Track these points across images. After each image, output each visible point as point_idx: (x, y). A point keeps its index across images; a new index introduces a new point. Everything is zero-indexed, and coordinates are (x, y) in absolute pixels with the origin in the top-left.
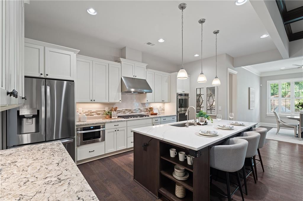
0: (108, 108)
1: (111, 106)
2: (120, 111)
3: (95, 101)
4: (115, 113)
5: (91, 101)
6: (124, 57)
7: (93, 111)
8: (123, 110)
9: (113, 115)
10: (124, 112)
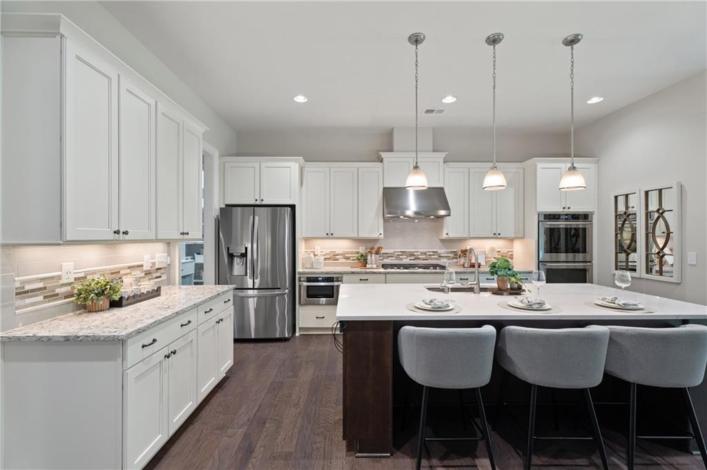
0: (364, 248)
1: (370, 245)
2: (388, 256)
3: (334, 236)
4: (373, 257)
5: (326, 236)
6: (391, 150)
7: (337, 253)
8: (395, 252)
9: (369, 261)
10: (398, 257)
